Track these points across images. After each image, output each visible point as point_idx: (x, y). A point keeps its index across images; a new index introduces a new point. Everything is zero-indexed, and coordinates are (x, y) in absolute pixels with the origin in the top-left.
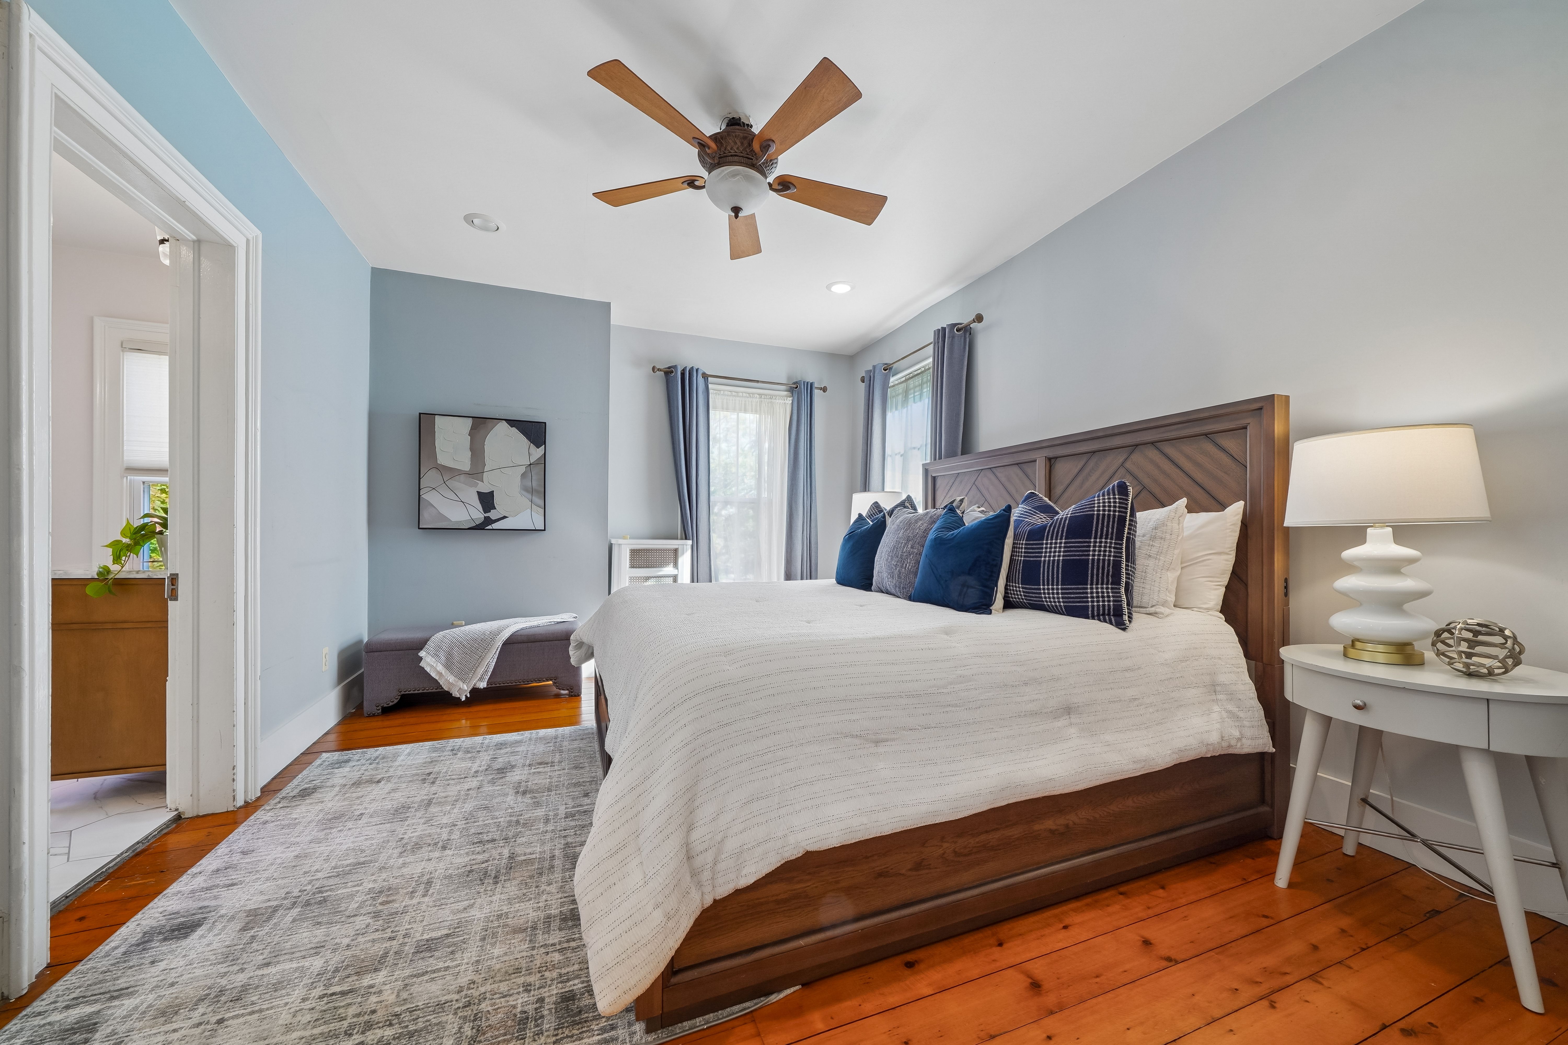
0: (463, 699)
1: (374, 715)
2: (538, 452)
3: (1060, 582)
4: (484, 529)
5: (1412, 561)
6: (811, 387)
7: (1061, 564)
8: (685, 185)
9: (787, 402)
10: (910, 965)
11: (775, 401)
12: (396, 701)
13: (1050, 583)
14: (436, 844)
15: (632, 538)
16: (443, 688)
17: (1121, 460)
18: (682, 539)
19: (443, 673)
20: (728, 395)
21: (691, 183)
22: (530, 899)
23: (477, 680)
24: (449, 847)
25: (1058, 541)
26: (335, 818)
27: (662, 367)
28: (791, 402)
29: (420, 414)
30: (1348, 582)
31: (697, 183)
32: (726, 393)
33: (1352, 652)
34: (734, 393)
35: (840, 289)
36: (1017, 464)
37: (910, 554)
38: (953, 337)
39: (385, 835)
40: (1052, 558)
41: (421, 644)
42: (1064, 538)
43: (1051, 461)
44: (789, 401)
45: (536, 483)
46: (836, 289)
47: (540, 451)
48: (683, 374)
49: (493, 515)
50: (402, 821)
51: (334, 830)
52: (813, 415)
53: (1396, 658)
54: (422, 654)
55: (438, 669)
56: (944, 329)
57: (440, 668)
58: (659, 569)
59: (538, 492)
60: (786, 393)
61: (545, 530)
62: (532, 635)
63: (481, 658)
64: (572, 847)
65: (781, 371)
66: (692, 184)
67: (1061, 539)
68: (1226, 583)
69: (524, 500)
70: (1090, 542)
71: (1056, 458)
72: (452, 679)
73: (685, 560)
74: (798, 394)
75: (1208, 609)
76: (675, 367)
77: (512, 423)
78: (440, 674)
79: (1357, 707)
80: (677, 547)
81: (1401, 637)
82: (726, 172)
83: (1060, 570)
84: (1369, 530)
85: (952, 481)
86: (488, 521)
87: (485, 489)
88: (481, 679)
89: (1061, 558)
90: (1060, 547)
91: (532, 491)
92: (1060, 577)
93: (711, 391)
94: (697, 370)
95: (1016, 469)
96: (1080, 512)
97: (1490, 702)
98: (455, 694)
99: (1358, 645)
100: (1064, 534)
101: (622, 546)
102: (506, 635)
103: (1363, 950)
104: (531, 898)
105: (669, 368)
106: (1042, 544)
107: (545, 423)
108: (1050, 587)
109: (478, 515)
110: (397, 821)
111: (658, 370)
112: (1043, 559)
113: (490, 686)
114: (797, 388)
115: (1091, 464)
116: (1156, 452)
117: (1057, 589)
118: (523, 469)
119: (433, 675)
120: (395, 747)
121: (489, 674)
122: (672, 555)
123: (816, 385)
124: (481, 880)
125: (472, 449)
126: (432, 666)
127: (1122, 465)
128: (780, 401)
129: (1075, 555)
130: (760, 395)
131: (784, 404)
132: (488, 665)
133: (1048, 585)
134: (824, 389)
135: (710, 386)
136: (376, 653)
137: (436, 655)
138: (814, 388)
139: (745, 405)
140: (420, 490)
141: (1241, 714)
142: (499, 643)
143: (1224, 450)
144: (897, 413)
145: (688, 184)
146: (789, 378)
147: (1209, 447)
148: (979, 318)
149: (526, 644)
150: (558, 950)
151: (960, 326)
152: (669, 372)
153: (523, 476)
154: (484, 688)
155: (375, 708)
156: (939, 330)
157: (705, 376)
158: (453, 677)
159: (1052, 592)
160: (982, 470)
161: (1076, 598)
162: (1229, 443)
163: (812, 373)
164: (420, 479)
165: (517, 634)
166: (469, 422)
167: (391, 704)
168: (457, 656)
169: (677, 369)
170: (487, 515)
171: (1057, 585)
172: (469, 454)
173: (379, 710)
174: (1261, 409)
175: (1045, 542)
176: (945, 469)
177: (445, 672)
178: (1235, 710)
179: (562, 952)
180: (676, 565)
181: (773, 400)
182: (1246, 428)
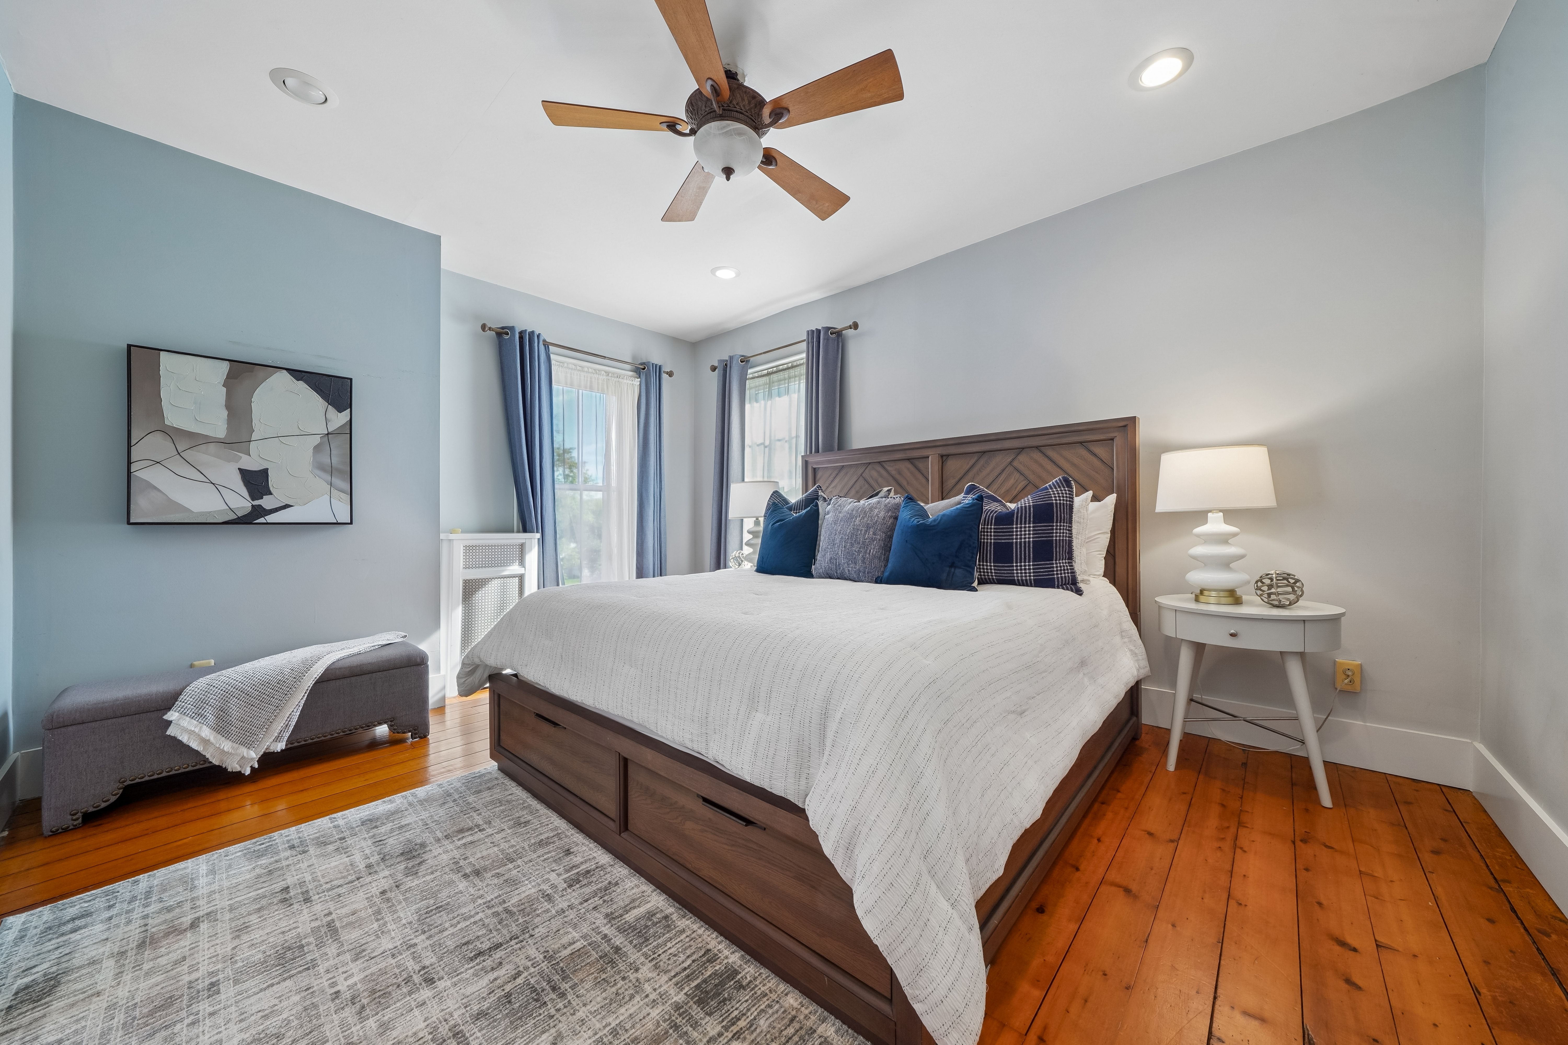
0: (248, 772)
1: (66, 830)
2: (339, 419)
3: (1031, 560)
4: (251, 523)
5: (1235, 535)
6: (659, 369)
7: (1031, 545)
8: (664, 126)
9: (635, 383)
10: (1041, 910)
11: (622, 380)
12: (113, 799)
13: (1023, 560)
14: (408, 980)
15: (464, 532)
16: (211, 762)
17: (1009, 460)
18: (518, 532)
19: (212, 739)
20: (572, 369)
21: (672, 125)
22: (632, 997)
23: (271, 740)
24: (436, 977)
25: (1027, 525)
26: (157, 1009)
27: (493, 327)
28: (639, 383)
29: (129, 346)
30: (1200, 550)
31: (679, 127)
32: (570, 366)
33: (1202, 598)
34: (578, 368)
35: (726, 274)
36: (908, 459)
37: (873, 540)
38: (827, 339)
39: (296, 998)
40: (1023, 540)
41: (169, 701)
42: (1031, 523)
43: (944, 458)
44: (637, 382)
45: (337, 459)
46: (722, 274)
47: (344, 417)
48: (521, 338)
49: (266, 502)
50: (308, 969)
51: (178, 1026)
52: (662, 400)
53: (1230, 600)
54: (172, 715)
55: (203, 735)
56: (819, 331)
57: (206, 732)
58: (502, 568)
59: (339, 471)
60: (631, 373)
61: (351, 523)
62: (357, 666)
63: (279, 708)
64: (618, 917)
65: (625, 349)
66: (673, 128)
67: (1029, 523)
68: (1104, 556)
69: (320, 483)
70: (1053, 526)
71: (948, 456)
72: (227, 745)
73: (532, 557)
74: (646, 375)
75: (1099, 575)
76: (512, 329)
77: (298, 374)
78: (206, 742)
79: (1232, 635)
80: (523, 541)
81: (1229, 586)
82: (732, 128)
83: (1031, 550)
84: (1210, 515)
85: (836, 472)
86: (258, 512)
87: (252, 464)
88: (277, 739)
89: (1031, 540)
90: (1029, 531)
91: (331, 471)
92: (1031, 555)
93: (553, 362)
94: (538, 336)
95: (908, 465)
96: (1041, 501)
97: (1306, 622)
98: (233, 766)
99: (1206, 593)
100: (1032, 520)
101: (454, 541)
102: (320, 671)
103: (1242, 798)
104: (632, 994)
105: (503, 328)
106: (1013, 528)
107: (351, 379)
108: (1023, 564)
109: (242, 503)
110: (300, 972)
111: (490, 329)
112: (1014, 541)
113: (290, 746)
114: (644, 369)
115: (982, 462)
116: (1039, 454)
117: (1029, 565)
118: (317, 440)
119: (194, 745)
120: (172, 868)
121: (291, 728)
122: (517, 551)
123: (663, 369)
124: (537, 1000)
125: (229, 406)
126: (191, 732)
127: (1010, 463)
128: (628, 381)
129: (1043, 537)
130: (607, 373)
131: (632, 385)
132: (290, 717)
133: (1021, 562)
134: (670, 374)
135: (552, 356)
136: (70, 728)
137: (199, 715)
138: (662, 372)
139: (591, 382)
140: (129, 463)
141: (1137, 651)
142: (308, 682)
143: (1095, 455)
144: (756, 405)
145: (668, 126)
146: (634, 358)
147: (1083, 452)
148: (855, 326)
149: (348, 679)
150: (733, 1037)
151: (834, 330)
152: (502, 334)
153: (317, 449)
154: (282, 750)
155: (70, 817)
156: (813, 331)
157: (547, 345)
158: (230, 743)
159: (1025, 568)
160: (870, 463)
161: (1045, 572)
162: (1100, 450)
163: (656, 356)
164: (129, 446)
165: (333, 667)
166: (225, 367)
167: (103, 805)
168: (235, 711)
169: (515, 331)
170: (256, 503)
171: (1029, 562)
172: (225, 413)
173: (77, 819)
174: (1125, 426)
175: (1014, 526)
176: (829, 462)
177: (215, 738)
178: (1133, 648)
179: (738, 1038)
180: (522, 563)
181: (620, 380)
182: (1112, 439)
